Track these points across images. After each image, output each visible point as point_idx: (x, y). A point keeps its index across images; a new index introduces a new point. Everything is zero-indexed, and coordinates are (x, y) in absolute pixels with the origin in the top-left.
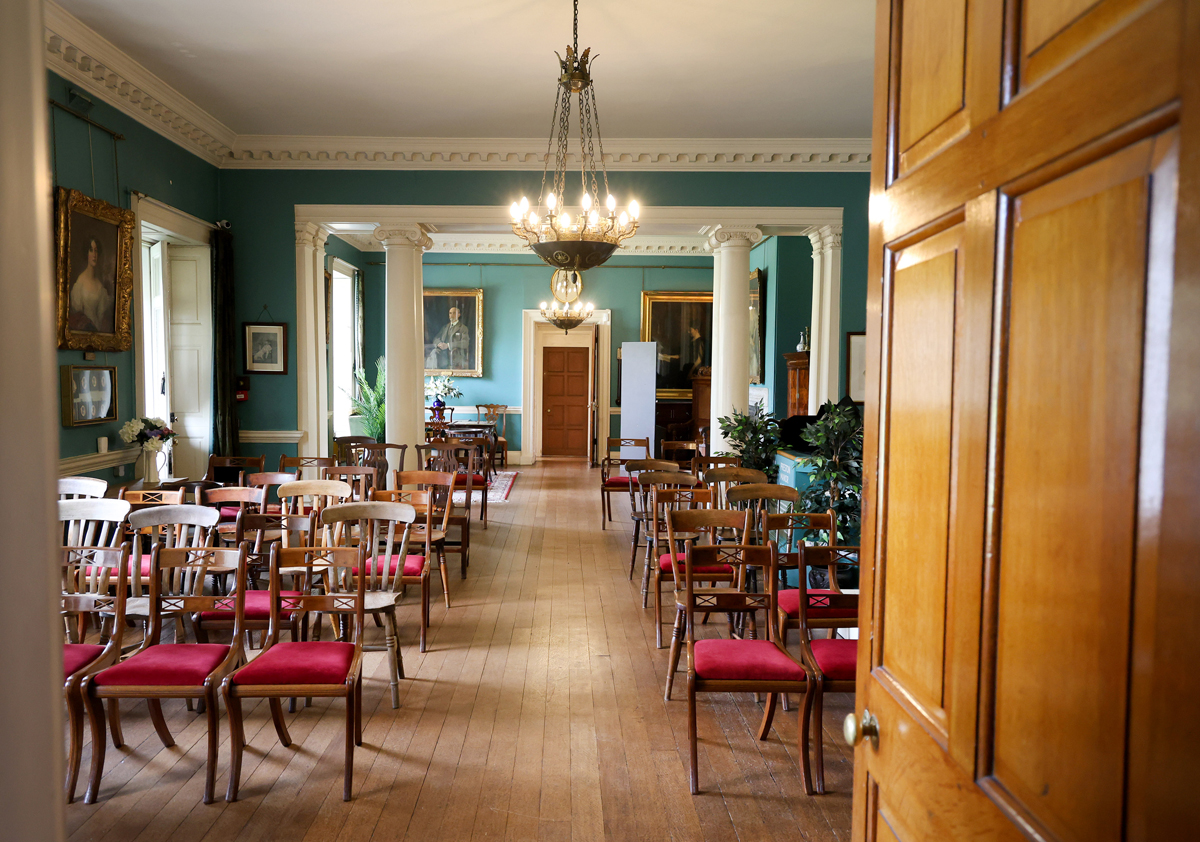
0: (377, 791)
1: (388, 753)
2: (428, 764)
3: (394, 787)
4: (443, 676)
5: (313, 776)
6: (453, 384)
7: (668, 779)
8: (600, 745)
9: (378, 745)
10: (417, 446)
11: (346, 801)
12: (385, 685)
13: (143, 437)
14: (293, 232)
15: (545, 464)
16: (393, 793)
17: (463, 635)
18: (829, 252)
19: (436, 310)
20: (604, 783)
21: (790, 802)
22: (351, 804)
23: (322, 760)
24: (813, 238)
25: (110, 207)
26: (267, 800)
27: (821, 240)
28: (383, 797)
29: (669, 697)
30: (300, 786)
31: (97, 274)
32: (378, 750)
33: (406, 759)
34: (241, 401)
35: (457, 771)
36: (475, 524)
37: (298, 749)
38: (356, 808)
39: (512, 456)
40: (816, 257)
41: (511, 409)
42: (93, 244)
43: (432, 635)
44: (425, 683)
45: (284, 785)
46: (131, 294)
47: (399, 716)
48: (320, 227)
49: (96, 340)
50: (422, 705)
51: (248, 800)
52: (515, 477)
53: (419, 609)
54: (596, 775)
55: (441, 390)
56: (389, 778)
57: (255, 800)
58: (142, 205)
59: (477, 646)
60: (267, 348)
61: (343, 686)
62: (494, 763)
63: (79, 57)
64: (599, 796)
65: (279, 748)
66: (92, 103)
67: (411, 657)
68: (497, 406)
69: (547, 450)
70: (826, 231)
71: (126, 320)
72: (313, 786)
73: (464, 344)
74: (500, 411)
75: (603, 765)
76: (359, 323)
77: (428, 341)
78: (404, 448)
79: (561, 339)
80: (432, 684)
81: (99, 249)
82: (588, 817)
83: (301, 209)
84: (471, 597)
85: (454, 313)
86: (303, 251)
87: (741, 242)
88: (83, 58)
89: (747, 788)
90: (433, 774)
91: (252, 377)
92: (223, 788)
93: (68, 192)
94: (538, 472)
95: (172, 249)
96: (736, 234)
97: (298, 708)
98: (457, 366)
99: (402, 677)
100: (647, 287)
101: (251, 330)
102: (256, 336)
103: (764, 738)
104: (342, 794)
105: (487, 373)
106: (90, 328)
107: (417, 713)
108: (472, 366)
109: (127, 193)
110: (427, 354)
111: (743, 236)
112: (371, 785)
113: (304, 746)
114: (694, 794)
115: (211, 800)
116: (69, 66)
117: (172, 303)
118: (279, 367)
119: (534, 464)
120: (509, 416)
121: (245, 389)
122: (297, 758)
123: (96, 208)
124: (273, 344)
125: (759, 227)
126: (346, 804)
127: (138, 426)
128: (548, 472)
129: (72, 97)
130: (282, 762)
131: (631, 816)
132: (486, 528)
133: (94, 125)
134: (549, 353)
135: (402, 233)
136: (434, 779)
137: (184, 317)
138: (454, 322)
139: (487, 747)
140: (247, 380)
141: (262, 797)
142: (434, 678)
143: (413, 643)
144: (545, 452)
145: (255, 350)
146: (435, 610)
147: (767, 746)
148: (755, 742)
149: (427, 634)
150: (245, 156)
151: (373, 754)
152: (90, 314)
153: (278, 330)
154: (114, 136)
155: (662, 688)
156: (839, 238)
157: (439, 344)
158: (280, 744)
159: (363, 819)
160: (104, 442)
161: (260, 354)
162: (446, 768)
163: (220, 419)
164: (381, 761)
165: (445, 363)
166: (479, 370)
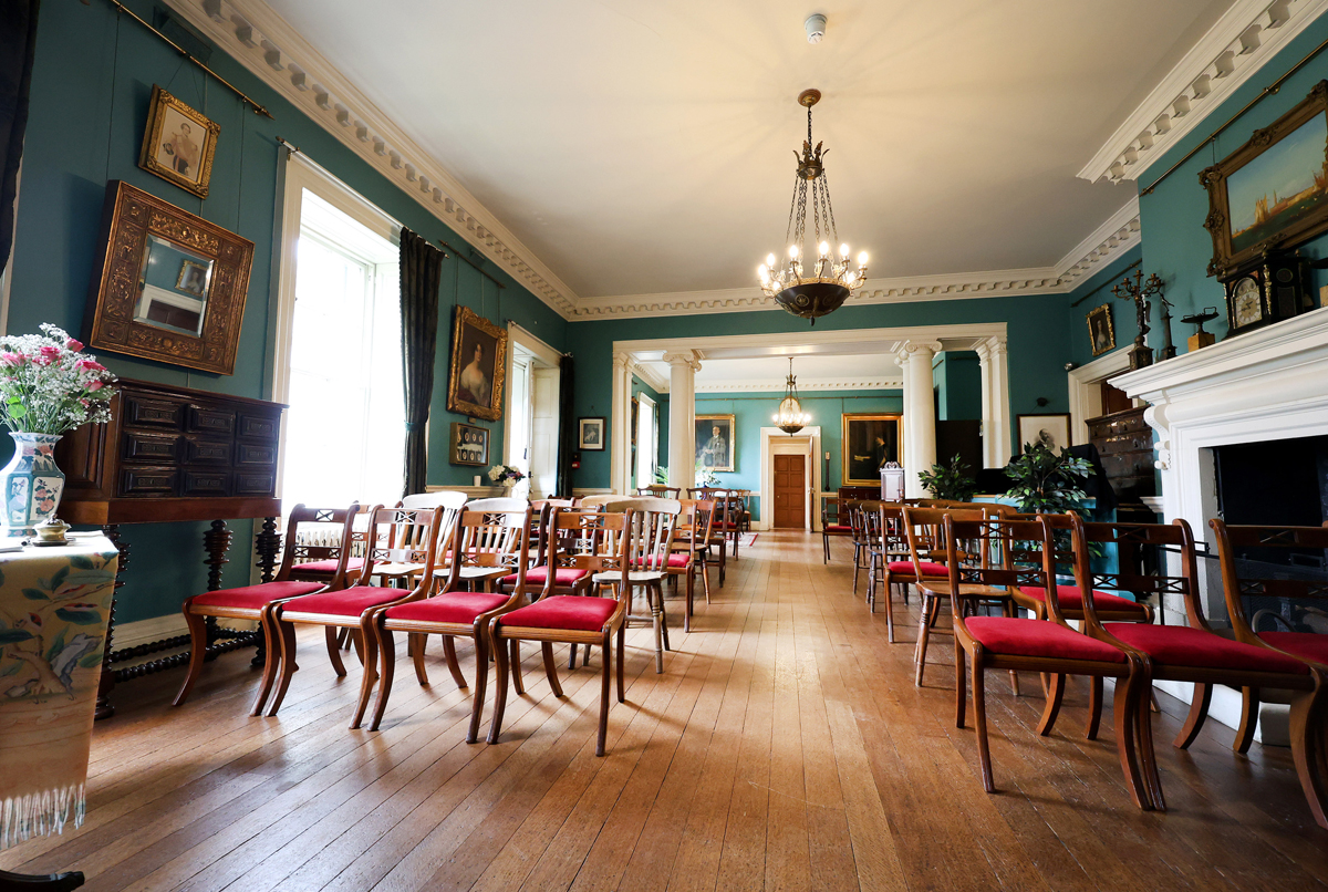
0: (630, 749)
1: (647, 712)
2: (685, 727)
3: (648, 746)
4: (702, 651)
5: (573, 727)
6: (714, 475)
7: (949, 770)
8: (860, 724)
9: (639, 704)
10: (688, 490)
11: (598, 756)
12: (652, 654)
13: (503, 477)
14: (611, 358)
15: (776, 531)
16: (646, 753)
17: (721, 623)
18: (996, 357)
19: (703, 429)
20: (873, 763)
21: (1122, 816)
22: (602, 760)
23: (585, 712)
24: (980, 351)
25: (490, 324)
26: (525, 746)
27: (989, 351)
28: (635, 755)
29: (920, 683)
30: (559, 735)
31: (481, 367)
32: (639, 708)
33: (663, 719)
34: (575, 468)
35: (711, 737)
36: (730, 558)
37: (566, 700)
38: (607, 765)
39: (753, 524)
40: (983, 365)
41: (753, 493)
42: (479, 347)
43: (695, 621)
44: (687, 656)
45: (547, 733)
46: (503, 384)
47: (661, 680)
48: (629, 357)
49: (476, 410)
50: (683, 672)
51: (506, 744)
52: (756, 536)
53: (685, 603)
54: (863, 756)
55: (707, 479)
56: (645, 737)
57: (512, 745)
58: (514, 331)
59: (732, 631)
60: (593, 434)
61: (599, 634)
62: (750, 732)
63: (476, 226)
64: (872, 781)
65: (551, 699)
66: (485, 260)
67: (676, 636)
68: (743, 491)
69: (777, 524)
70: (993, 341)
71: (499, 401)
72: (571, 736)
73: (722, 450)
74: (746, 494)
75: (869, 746)
76: (656, 436)
77: (698, 449)
78: (678, 490)
79: (786, 450)
80: (691, 657)
81: (483, 351)
82: (865, 808)
83: (616, 344)
84: (726, 598)
85: (716, 431)
86: (617, 370)
87: (925, 352)
88: (479, 228)
89: (1053, 790)
90: (689, 736)
91: (583, 453)
92: (485, 730)
93: (462, 309)
94: (772, 534)
95: (537, 369)
96: (921, 346)
97: (577, 665)
98: (718, 465)
99: (667, 648)
100: (846, 410)
101: (582, 422)
102: (586, 425)
103: (1046, 733)
104: (595, 748)
105: (737, 469)
106: (473, 401)
107: (678, 679)
108: (727, 464)
109: (505, 322)
110: (698, 456)
111: (926, 347)
112: (626, 742)
113: (572, 699)
114: (988, 792)
115: (473, 739)
116: (470, 233)
117: (535, 402)
118: (600, 446)
119: (769, 530)
120: (752, 498)
121: (578, 460)
122: (564, 709)
123: (482, 323)
124: (597, 431)
125: (938, 340)
126: (598, 759)
127: (500, 470)
128: (778, 534)
129: (472, 253)
130: (550, 712)
131: (919, 813)
132: (737, 559)
133: (486, 275)
134: (777, 458)
135: (681, 356)
136: (690, 744)
137: (542, 413)
138: (716, 436)
139: (743, 715)
140: (579, 455)
141: (521, 742)
142: (695, 652)
143: (680, 625)
144: (775, 525)
145: (585, 435)
146: (698, 605)
147: (1053, 743)
148: (1037, 737)
149: (690, 619)
150: (584, 312)
151: (633, 711)
152: (473, 392)
153: (600, 422)
154: (499, 285)
155: (911, 675)
156: (1005, 345)
157: (706, 450)
158: (553, 695)
159: (612, 778)
160: (478, 479)
161: (588, 438)
162: (701, 733)
163: (561, 478)
164: (640, 720)
165: (710, 462)
166: (732, 467)
